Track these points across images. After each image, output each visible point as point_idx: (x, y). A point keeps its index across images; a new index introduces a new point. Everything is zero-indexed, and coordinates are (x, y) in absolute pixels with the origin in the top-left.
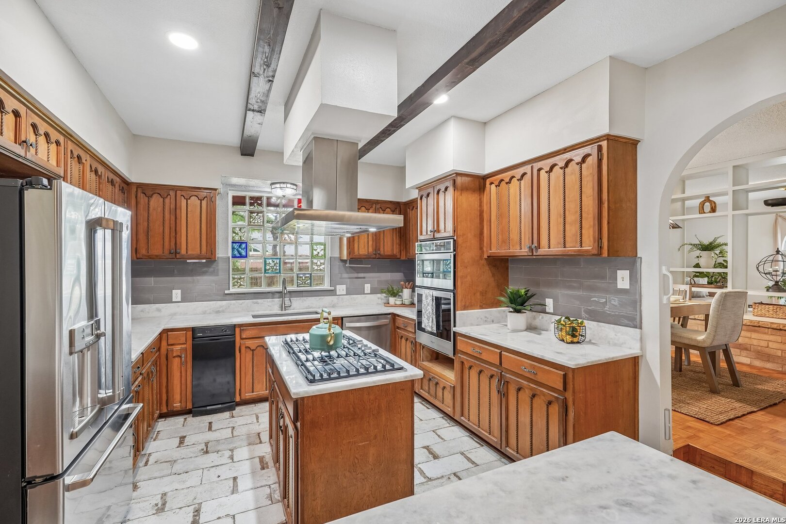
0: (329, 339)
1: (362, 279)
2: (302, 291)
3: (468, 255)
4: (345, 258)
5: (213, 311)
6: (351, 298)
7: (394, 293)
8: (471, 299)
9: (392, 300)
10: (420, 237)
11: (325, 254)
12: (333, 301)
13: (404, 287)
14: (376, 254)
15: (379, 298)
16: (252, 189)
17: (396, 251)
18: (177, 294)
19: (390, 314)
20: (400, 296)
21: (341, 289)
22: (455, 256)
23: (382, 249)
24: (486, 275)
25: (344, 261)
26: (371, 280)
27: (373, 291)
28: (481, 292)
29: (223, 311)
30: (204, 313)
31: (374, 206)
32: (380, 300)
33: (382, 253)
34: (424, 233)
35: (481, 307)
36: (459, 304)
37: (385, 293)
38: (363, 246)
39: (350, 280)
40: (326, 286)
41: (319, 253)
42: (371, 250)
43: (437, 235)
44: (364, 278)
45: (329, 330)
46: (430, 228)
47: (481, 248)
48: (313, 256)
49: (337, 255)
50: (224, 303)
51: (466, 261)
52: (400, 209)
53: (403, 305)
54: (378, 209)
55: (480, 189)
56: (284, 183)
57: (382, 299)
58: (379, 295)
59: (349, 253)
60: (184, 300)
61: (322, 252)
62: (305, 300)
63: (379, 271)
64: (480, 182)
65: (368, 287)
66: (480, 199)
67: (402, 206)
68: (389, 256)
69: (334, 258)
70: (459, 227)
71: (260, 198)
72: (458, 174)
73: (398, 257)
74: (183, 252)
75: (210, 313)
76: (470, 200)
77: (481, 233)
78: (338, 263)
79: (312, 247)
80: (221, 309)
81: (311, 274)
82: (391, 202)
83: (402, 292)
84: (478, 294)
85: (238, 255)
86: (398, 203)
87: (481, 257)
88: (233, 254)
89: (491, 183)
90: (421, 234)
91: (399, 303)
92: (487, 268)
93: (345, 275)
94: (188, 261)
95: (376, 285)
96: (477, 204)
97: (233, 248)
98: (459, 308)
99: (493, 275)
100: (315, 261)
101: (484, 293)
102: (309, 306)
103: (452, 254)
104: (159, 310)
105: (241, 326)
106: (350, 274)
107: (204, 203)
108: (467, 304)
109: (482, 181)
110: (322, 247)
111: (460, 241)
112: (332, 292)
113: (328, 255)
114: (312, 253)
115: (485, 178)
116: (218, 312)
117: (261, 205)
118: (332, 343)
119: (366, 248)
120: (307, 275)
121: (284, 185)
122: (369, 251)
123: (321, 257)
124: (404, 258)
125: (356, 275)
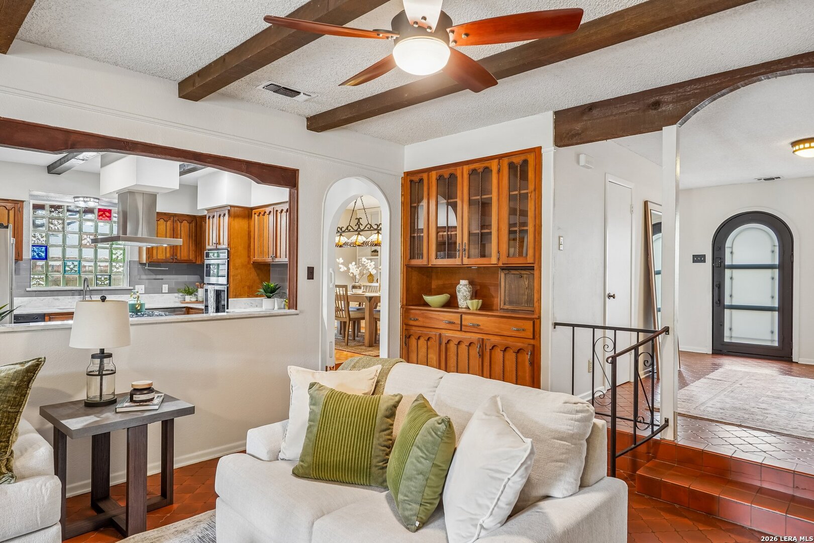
0: (137, 306)
1: (161, 280)
2: (102, 290)
3: (239, 261)
4: (145, 262)
6: (149, 297)
7: (189, 292)
8: (240, 291)
9: (188, 298)
10: (208, 247)
11: (124, 258)
13: (199, 287)
14: (173, 259)
15: (176, 297)
16: (53, 200)
17: (192, 257)
19: (184, 307)
20: (195, 295)
21: (140, 288)
22: (228, 261)
23: (178, 255)
24: (253, 275)
25: (145, 264)
26: (168, 281)
27: (171, 291)
28: (248, 286)
29: (25, 306)
31: (172, 218)
32: (177, 298)
33: (179, 258)
34: (211, 244)
35: (248, 297)
36: (231, 294)
37: (182, 292)
38: (161, 252)
39: (148, 281)
40: (125, 285)
41: (118, 257)
42: (168, 255)
43: (219, 247)
44: (162, 279)
45: (137, 301)
46: (214, 241)
47: (249, 257)
48: (111, 260)
49: (136, 259)
50: (26, 299)
51: (237, 265)
52: (197, 221)
53: (197, 302)
54: (176, 221)
55: (248, 216)
56: (87, 197)
57: (179, 298)
58: (176, 295)
59: (148, 258)
61: (121, 257)
63: (176, 274)
64: (248, 212)
65: (165, 288)
66: (249, 223)
67: (198, 219)
68: (185, 260)
69: (134, 261)
70: (232, 242)
71: (60, 207)
72: (231, 206)
73: (194, 261)
76: (241, 224)
77: (249, 246)
78: (136, 267)
79: (112, 252)
80: (22, 304)
81: (110, 275)
82: (188, 215)
83: (197, 292)
84: (246, 288)
85: (37, 257)
86: (195, 217)
87: (249, 263)
88: (33, 256)
89: (255, 214)
90: (209, 245)
91: (194, 299)
92: (253, 270)
93: (144, 277)
95: (173, 285)
96: (246, 226)
97: (33, 251)
98: (231, 297)
99: (258, 275)
100: (114, 264)
101: (250, 287)
103: (227, 260)
105: (50, 315)
106: (148, 276)
107: (12, 213)
108: (238, 294)
109: (250, 211)
110: (122, 252)
111: (232, 251)
112: (130, 291)
113: (127, 259)
114: (112, 257)
115: (252, 209)
116: (20, 307)
118: (139, 308)
119: (164, 253)
120: (106, 277)
121: (89, 199)
122: (167, 256)
123: (120, 261)
124: (199, 263)
125: (154, 277)
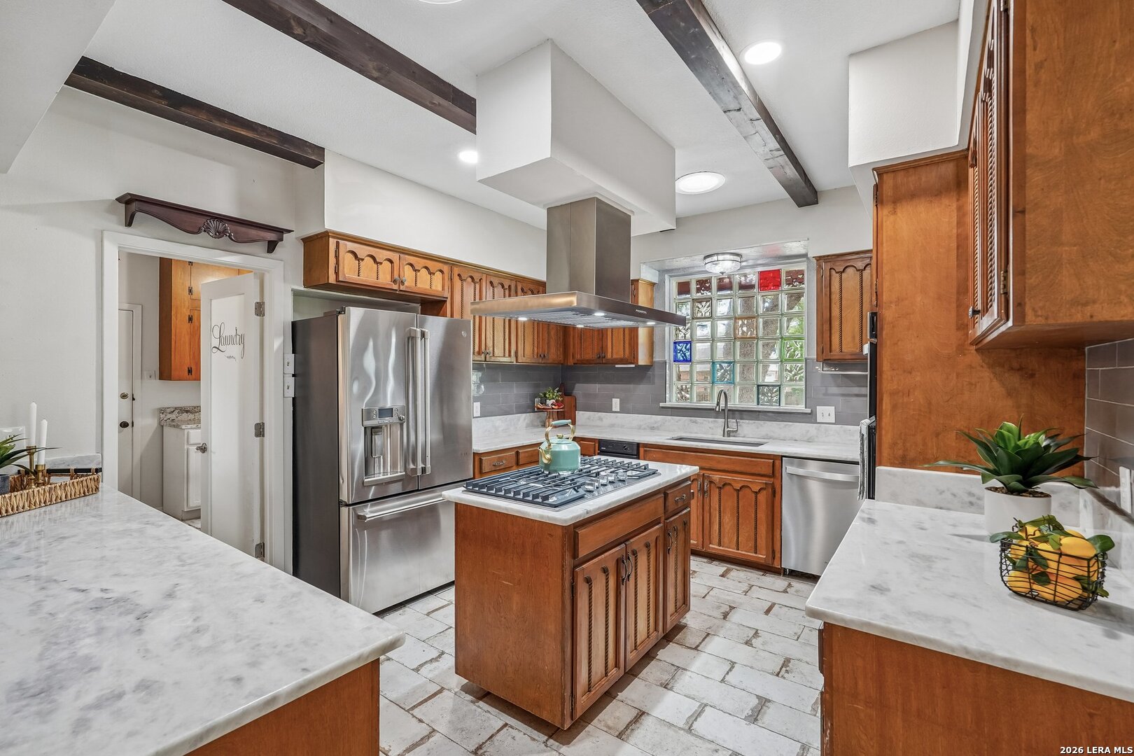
5: (648, 426)
6: (845, 431)
8: (925, 444)
12: (808, 431)
16: (696, 270)
18: (616, 403)
21: (826, 413)
29: (658, 428)
30: (639, 428)
36: (884, 453)
38: (850, 339)
39: (842, 398)
40: (798, 406)
48: (783, 359)
50: (659, 418)
60: (623, 410)
62: (761, 425)
71: (708, 281)
74: (609, 356)
75: (645, 429)
79: (783, 344)
80: (655, 426)
85: (681, 358)
88: (675, 356)
93: (835, 390)
94: (617, 366)
97: (675, 350)
98: (885, 460)
102: (767, 435)
104: (601, 419)
105: (646, 445)
108: (912, 455)
112: (809, 417)
116: (653, 428)
117: (709, 289)
